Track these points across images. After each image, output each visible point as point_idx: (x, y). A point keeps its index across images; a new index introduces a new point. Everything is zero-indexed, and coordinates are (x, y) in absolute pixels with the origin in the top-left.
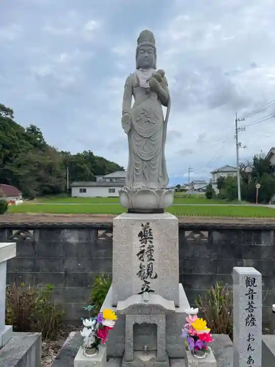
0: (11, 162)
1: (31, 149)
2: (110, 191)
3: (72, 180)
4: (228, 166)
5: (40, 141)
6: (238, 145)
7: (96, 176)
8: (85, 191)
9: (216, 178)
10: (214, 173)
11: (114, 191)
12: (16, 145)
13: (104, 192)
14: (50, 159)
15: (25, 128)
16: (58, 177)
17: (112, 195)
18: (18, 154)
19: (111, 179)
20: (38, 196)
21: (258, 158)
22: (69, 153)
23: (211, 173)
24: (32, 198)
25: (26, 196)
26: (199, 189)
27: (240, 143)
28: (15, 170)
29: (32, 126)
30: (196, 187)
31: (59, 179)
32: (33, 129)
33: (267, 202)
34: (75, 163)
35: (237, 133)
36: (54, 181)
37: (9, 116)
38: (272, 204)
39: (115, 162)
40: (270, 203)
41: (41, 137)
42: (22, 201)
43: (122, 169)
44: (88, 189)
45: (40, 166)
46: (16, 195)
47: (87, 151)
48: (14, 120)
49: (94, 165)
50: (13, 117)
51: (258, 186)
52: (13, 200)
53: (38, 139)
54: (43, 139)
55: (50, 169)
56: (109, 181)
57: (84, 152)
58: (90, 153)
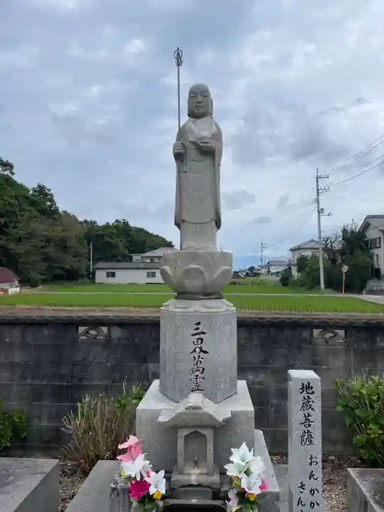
0: (7, 234)
1: (36, 217)
2: (149, 275)
3: (97, 260)
4: (312, 241)
5: (50, 207)
6: (320, 211)
7: (132, 255)
8: (113, 275)
9: (296, 257)
10: (293, 250)
11: (153, 275)
12: (14, 212)
13: (140, 277)
14: (63, 231)
15: (30, 188)
16: (75, 256)
17: (151, 280)
18: (17, 224)
19: (152, 258)
20: (44, 282)
21: (349, 230)
22: (95, 222)
23: (290, 250)
24: (34, 285)
25: (25, 281)
26: (278, 272)
27: (322, 209)
28: (12, 246)
29: (39, 186)
30: (273, 270)
31: (77, 259)
32: (41, 190)
33: (360, 291)
34: (102, 236)
35: (318, 195)
36: (69, 262)
37: (7, 173)
38: (367, 294)
40: (364, 291)
41: (52, 200)
42: (18, 289)
43: (170, 245)
44: (118, 273)
45: (48, 240)
46: (9, 281)
47: (120, 219)
48: (14, 177)
49: (129, 239)
50: (13, 174)
51: (345, 268)
52: (5, 288)
53: (49, 203)
54: (55, 204)
55: (63, 246)
56: (149, 261)
57: (116, 221)
58: (124, 223)
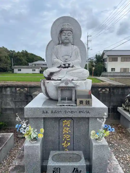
2: (33, 70)
7: (29, 63)
8: (20, 70)
11: (35, 70)
13: (30, 71)
17: (34, 72)
19: (35, 64)
21: (98, 55)
22: (15, 51)
27: (89, 48)
35: (88, 43)
36: (2, 65)
38: (101, 77)
39: (40, 56)
40: (101, 76)
43: (43, 60)
44: (22, 69)
49: (28, 57)
51: (94, 68)
56: (34, 65)
57: (23, 51)
58: (25, 51)
